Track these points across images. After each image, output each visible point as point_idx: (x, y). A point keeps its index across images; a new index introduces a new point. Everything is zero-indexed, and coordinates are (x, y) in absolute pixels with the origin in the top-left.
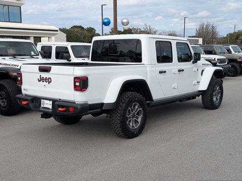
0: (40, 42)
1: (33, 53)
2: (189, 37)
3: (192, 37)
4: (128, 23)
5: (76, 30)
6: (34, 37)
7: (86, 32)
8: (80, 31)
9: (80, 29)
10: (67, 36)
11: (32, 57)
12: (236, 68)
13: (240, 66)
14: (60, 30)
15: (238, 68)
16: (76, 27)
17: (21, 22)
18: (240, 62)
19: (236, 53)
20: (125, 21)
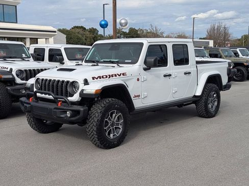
0: (37, 43)
1: (24, 55)
2: (200, 39)
3: (204, 39)
4: (126, 24)
5: (78, 30)
6: (30, 38)
7: (88, 32)
8: (81, 32)
9: (81, 30)
10: (66, 38)
11: (23, 59)
12: (243, 72)
13: (247, 70)
14: (60, 30)
15: (244, 72)
16: (77, 27)
17: (17, 23)
18: (247, 67)
19: (244, 57)
20: (123, 21)
